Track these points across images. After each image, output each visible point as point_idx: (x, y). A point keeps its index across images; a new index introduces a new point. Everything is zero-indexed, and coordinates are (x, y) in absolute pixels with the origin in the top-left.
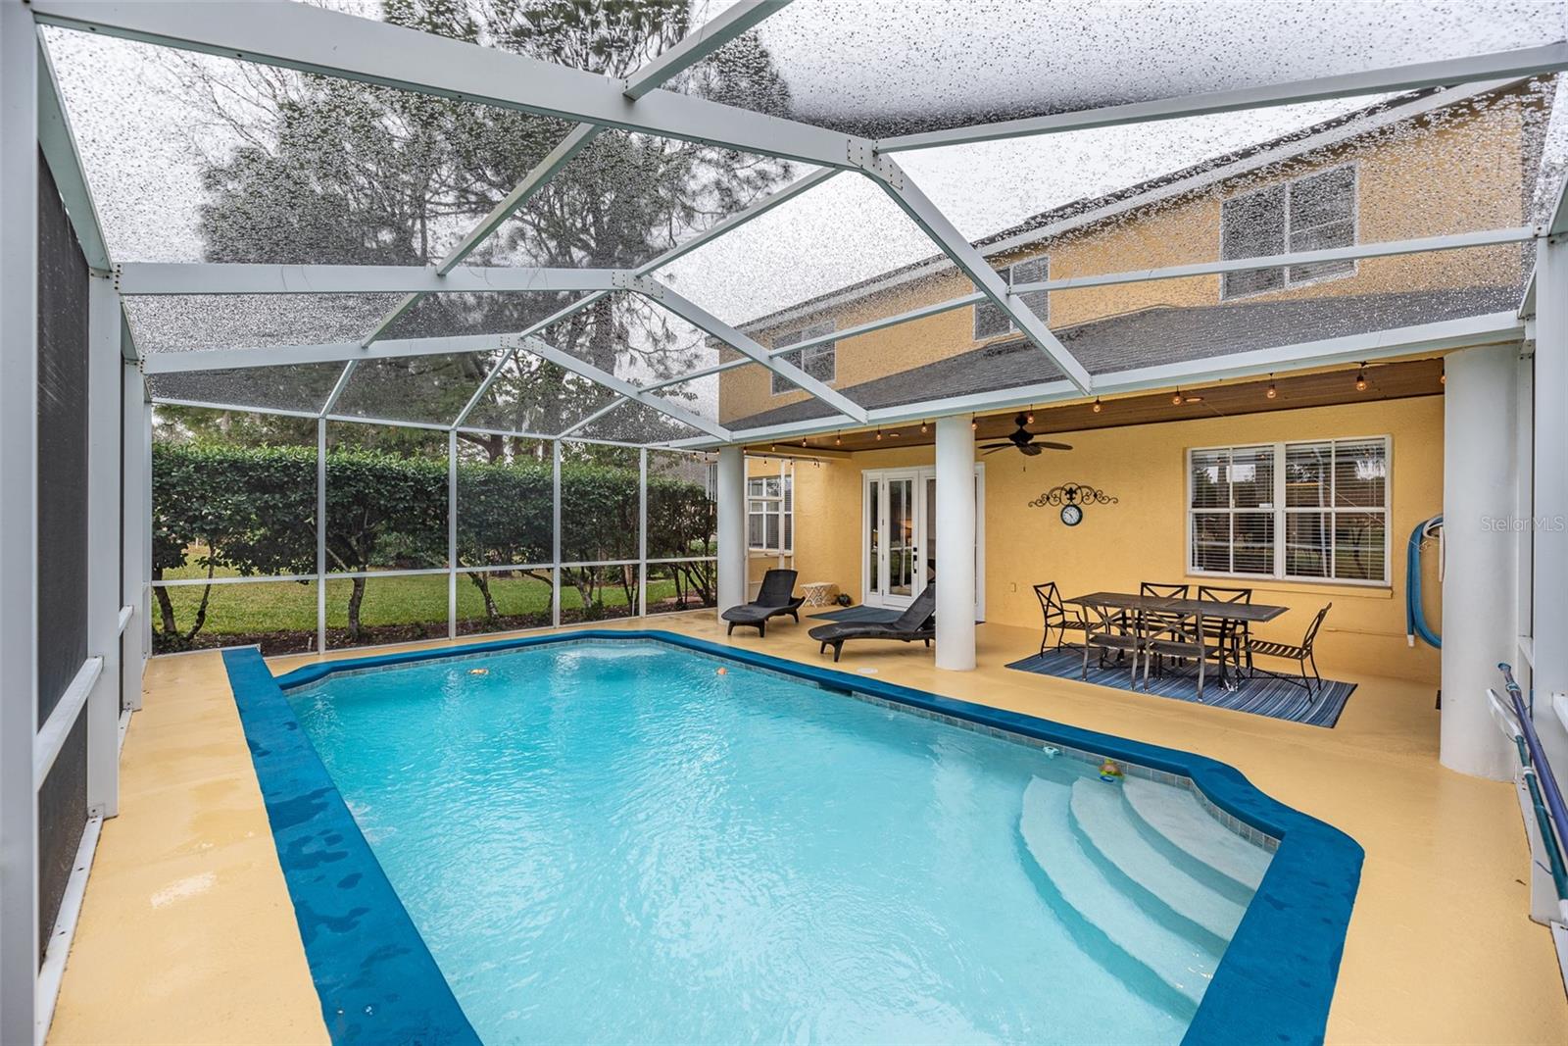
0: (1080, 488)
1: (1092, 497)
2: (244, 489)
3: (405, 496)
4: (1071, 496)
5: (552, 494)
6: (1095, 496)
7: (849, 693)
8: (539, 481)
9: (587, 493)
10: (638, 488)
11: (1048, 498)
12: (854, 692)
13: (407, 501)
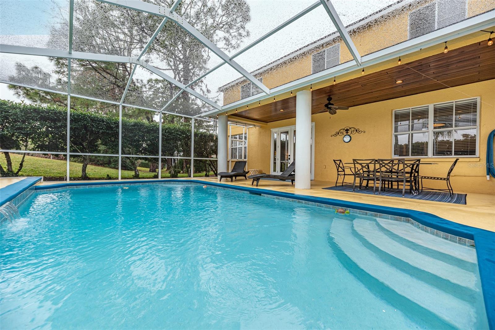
0: (350, 128)
1: (355, 132)
2: (39, 120)
3: (103, 128)
4: (347, 132)
5: (159, 132)
6: (356, 131)
7: (260, 195)
8: (154, 127)
9: (172, 133)
10: (191, 133)
11: (338, 133)
12: (262, 194)
13: (104, 130)
